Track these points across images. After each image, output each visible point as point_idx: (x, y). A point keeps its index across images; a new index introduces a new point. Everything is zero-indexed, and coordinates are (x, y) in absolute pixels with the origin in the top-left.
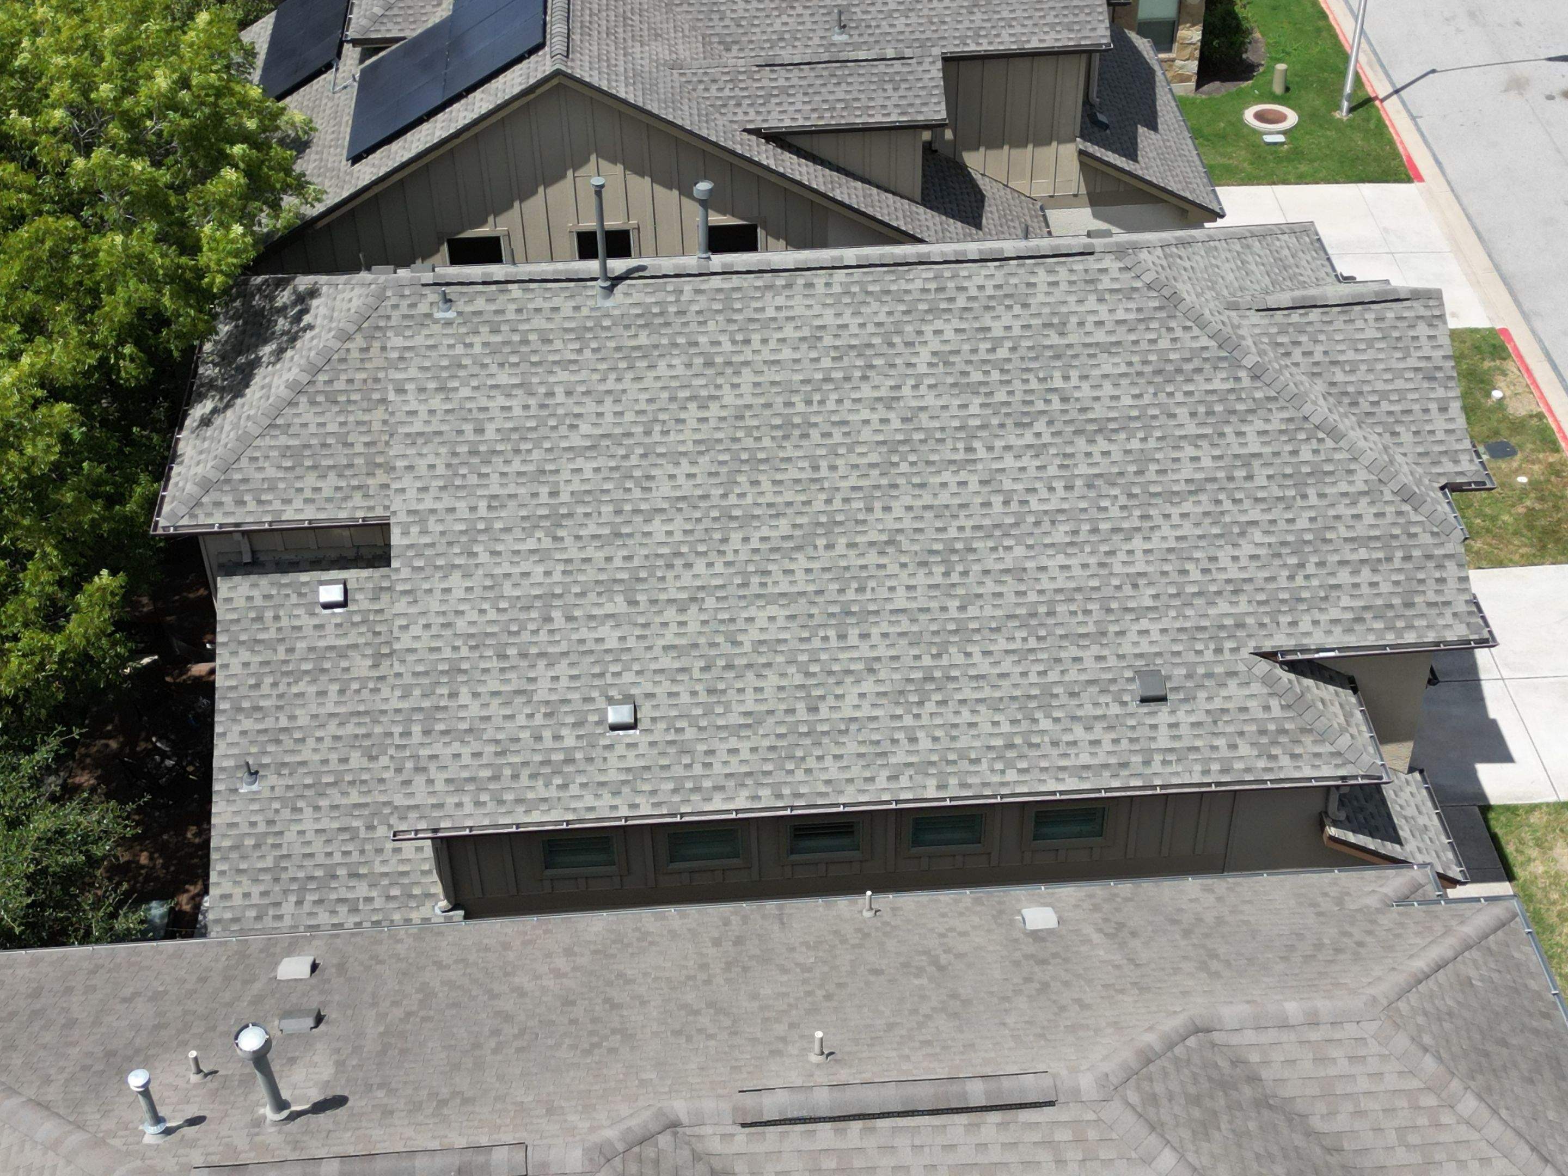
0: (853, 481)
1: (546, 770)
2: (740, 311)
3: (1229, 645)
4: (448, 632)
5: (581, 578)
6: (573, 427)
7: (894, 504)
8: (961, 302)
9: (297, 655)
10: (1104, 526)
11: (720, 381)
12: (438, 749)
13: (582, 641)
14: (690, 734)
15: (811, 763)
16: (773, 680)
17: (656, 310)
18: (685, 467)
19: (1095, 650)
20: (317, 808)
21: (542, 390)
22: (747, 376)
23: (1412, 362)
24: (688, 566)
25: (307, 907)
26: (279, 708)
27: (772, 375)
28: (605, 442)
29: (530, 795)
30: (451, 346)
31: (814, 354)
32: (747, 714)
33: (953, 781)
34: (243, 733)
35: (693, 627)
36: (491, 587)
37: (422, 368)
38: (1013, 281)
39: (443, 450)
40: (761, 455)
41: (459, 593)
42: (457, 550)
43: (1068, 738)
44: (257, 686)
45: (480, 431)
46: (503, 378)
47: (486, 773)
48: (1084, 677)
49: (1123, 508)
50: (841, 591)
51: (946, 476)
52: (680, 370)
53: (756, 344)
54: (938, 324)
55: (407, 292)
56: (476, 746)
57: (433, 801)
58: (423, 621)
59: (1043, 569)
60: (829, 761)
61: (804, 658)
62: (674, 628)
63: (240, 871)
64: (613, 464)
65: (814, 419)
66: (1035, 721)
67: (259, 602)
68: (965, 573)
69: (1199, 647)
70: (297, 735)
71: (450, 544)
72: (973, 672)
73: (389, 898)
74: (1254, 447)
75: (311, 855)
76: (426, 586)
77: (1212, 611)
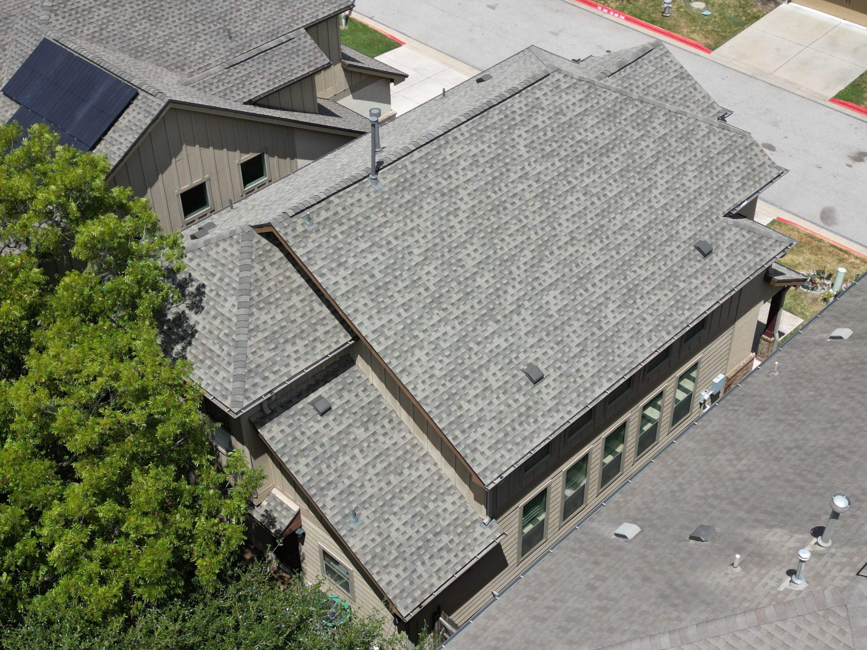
0: (538, 219)
1: (523, 418)
2: (436, 163)
3: (714, 217)
4: (434, 380)
5: (468, 322)
6: (410, 253)
7: (561, 221)
8: (518, 119)
9: (327, 446)
10: (639, 191)
11: (454, 200)
12: (474, 436)
13: (491, 351)
14: (565, 367)
15: (618, 352)
16: (576, 325)
17: (402, 180)
18: (471, 248)
19: (675, 245)
20: (395, 514)
21: (384, 243)
22: (463, 193)
23: (673, 75)
24: (506, 292)
25: (428, 563)
26: (339, 476)
27: (471, 187)
28: (429, 254)
29: (526, 434)
30: (327, 241)
31: (481, 170)
32: (578, 345)
33: (670, 328)
34: (333, 499)
35: (529, 319)
36: (435, 348)
37: (324, 259)
38: (530, 100)
39: (364, 294)
40: (495, 226)
41: (424, 359)
42: (408, 339)
43: (693, 286)
44: (321, 472)
45: (372, 276)
46: (363, 246)
47: (501, 435)
48: (679, 258)
49: (639, 179)
50: (571, 270)
51: (570, 199)
52: (434, 203)
53: (455, 176)
54: (517, 132)
55: (286, 225)
56: (487, 425)
57: (491, 461)
58: (420, 381)
59: (632, 220)
60: (623, 347)
61: (579, 308)
62: (522, 324)
63: (386, 567)
64: (440, 262)
65: (503, 199)
66: (677, 286)
67: (288, 430)
68: (607, 238)
69: (706, 224)
70: (359, 484)
71: (402, 337)
72: (642, 278)
73: (459, 534)
74: (663, 132)
75: (410, 537)
76: (408, 363)
77: (699, 207)
